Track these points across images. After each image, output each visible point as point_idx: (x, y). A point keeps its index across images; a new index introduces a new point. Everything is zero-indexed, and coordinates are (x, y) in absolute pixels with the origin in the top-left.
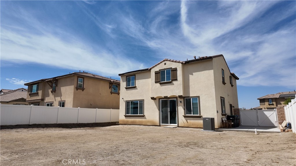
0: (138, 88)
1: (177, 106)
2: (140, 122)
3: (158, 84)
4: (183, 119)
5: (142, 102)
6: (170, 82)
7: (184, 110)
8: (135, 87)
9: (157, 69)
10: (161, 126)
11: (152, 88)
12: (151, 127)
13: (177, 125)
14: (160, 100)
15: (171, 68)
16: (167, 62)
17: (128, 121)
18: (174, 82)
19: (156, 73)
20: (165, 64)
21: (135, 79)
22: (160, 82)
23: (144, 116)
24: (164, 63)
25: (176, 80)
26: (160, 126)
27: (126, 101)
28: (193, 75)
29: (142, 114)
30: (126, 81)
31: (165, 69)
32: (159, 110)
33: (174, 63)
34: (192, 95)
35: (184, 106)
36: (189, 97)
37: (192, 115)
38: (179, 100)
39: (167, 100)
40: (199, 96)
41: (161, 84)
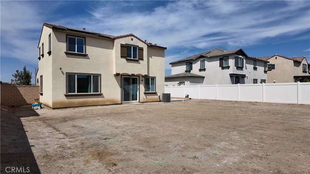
0: (90, 58)
1: (139, 84)
2: (94, 102)
3: (124, 60)
4: (144, 95)
5: (97, 77)
6: (137, 61)
7: (145, 87)
8: (85, 56)
9: (124, 41)
10: (123, 103)
12: (112, 105)
13: (138, 101)
14: (122, 77)
15: (138, 46)
16: (134, 39)
17: (71, 103)
18: (140, 61)
19: (122, 46)
20: (132, 39)
21: (85, 44)
22: (126, 57)
23: (101, 95)
24: (130, 38)
25: (142, 59)
26: (121, 104)
27: (67, 73)
28: (152, 58)
29: (98, 92)
30: (67, 41)
31: (132, 45)
32: (121, 88)
33: (140, 42)
34: (151, 75)
35: (145, 84)
36: (149, 77)
37: (150, 92)
38: (141, 78)
39: (129, 78)
40: (155, 77)
41: (127, 60)
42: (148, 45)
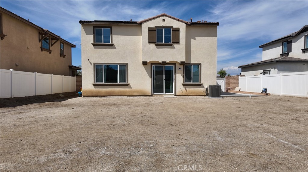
0: (116, 47)
1: (175, 73)
2: (121, 92)
3: (153, 46)
4: (183, 88)
5: (124, 66)
6: (171, 45)
7: (184, 77)
8: (111, 46)
9: (152, 24)
10: (153, 95)
11: (143, 49)
12: (140, 97)
13: (174, 93)
14: (153, 65)
15: (172, 27)
16: (167, 19)
17: (99, 92)
18: (175, 45)
19: (151, 30)
20: (164, 20)
21: (111, 33)
22: (156, 42)
23: (128, 85)
24: (162, 18)
25: (178, 43)
26: (152, 96)
27: (94, 64)
28: (195, 39)
29: (125, 82)
30: (94, 33)
31: (163, 27)
32: (151, 78)
33: (176, 21)
34: (192, 62)
35: (184, 73)
36: (190, 64)
37: (192, 83)
38: (178, 66)
39: (162, 66)
40: (201, 64)
41: (157, 45)
42: (186, 24)
